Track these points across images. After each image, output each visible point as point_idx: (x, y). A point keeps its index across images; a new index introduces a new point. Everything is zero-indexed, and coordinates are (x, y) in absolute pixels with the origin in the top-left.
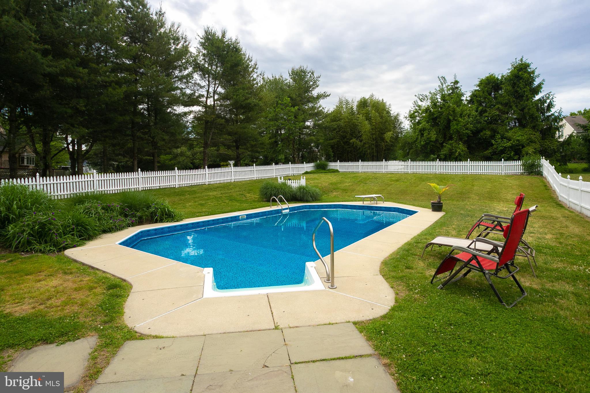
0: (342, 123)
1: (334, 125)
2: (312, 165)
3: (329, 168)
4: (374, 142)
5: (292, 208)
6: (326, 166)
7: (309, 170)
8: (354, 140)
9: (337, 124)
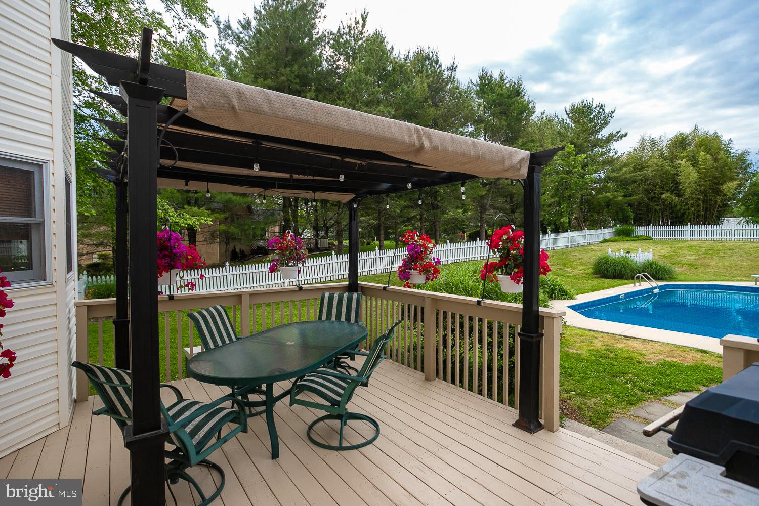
0: (649, 173)
1: (638, 175)
2: (611, 230)
3: (635, 234)
4: (701, 197)
5: (661, 286)
6: (632, 231)
7: (608, 237)
8: (666, 196)
9: (641, 175)
